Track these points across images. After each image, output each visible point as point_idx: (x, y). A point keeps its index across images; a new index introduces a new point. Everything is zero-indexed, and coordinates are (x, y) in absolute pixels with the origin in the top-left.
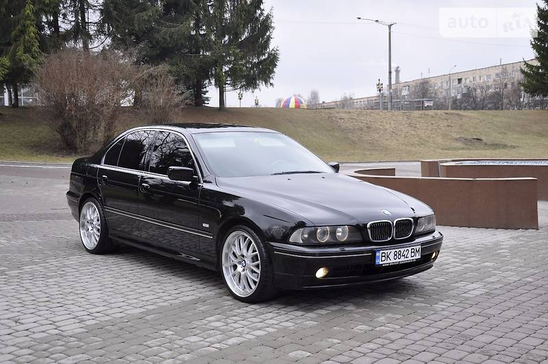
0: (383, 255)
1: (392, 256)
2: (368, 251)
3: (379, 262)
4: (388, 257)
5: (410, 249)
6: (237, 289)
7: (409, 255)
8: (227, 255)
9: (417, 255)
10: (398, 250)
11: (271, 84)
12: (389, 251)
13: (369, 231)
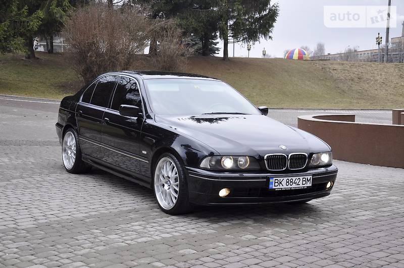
0: (276, 181)
1: (284, 183)
2: (263, 178)
3: (272, 186)
4: (280, 183)
5: (301, 178)
6: (164, 203)
7: (301, 183)
8: (158, 176)
9: (308, 183)
10: (290, 178)
11: (270, 37)
12: (282, 179)
13: (266, 161)
